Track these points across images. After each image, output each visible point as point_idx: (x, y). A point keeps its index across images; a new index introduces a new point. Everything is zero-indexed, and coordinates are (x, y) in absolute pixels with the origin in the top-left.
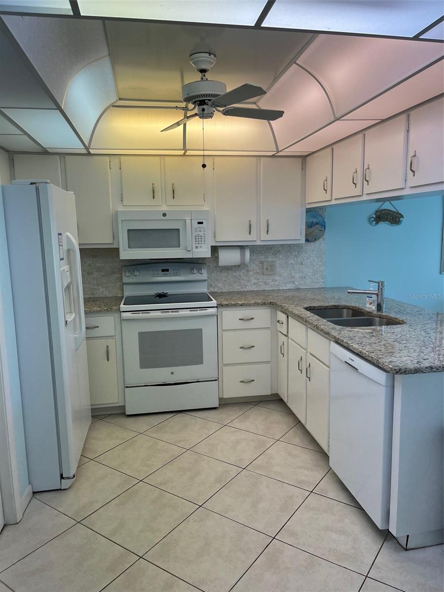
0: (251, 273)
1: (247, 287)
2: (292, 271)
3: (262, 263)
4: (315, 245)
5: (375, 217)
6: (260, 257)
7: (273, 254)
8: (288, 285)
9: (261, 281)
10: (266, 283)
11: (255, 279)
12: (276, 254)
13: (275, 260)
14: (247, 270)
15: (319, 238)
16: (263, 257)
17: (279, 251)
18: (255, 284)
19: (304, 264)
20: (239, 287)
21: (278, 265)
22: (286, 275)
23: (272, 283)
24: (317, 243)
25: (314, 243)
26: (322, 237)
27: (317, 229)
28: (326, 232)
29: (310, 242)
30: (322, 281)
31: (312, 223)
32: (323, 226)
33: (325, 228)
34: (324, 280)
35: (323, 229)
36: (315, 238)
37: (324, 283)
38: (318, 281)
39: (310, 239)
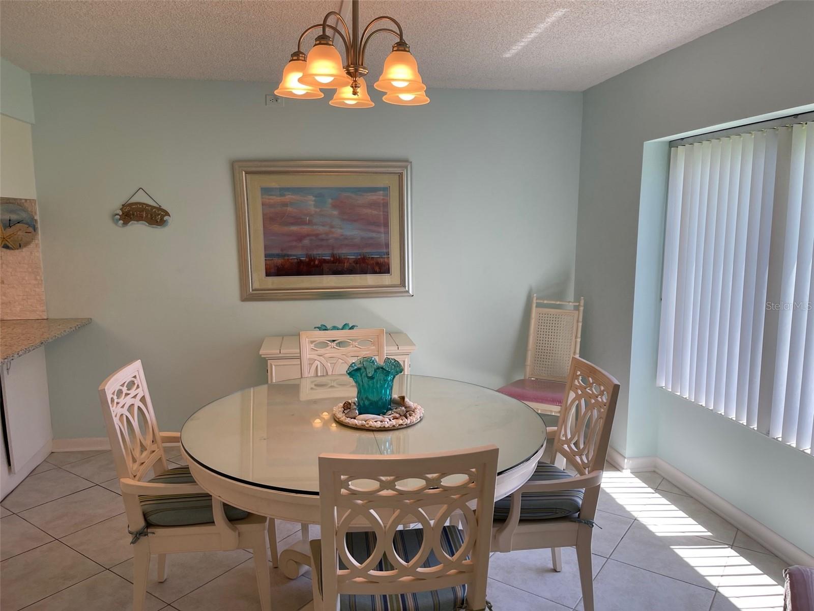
4: (22, 254)
5: (121, 213)
15: (27, 244)
19: (5, 282)
24: (25, 251)
25: (19, 250)
26: (33, 243)
27: (20, 230)
28: (38, 235)
29: (13, 249)
30: (42, 308)
31: (10, 220)
32: (32, 226)
33: (35, 229)
34: (45, 308)
35: (33, 231)
36: (20, 244)
37: (44, 311)
38: (34, 309)
39: (11, 246)
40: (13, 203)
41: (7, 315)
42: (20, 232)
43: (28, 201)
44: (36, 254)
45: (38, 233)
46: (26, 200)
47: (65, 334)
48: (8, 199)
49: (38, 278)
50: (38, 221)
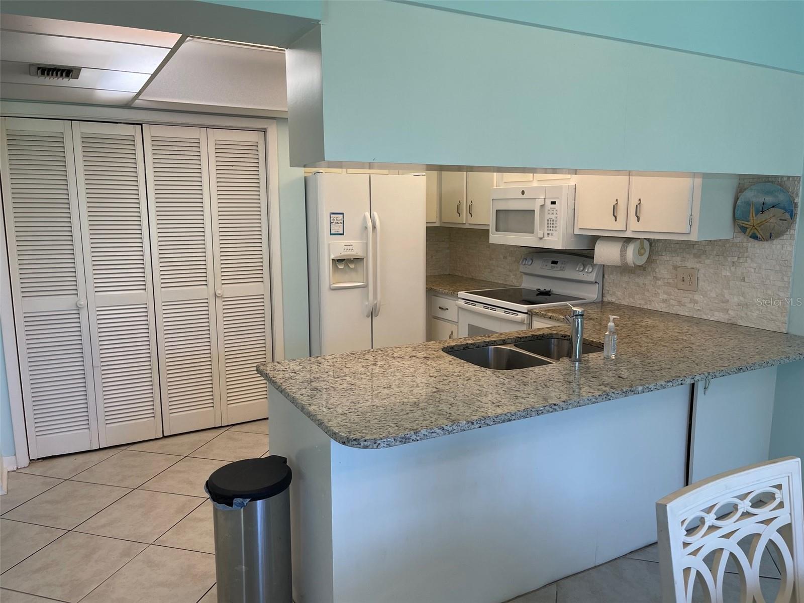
0: (660, 283)
1: (653, 303)
2: (725, 291)
3: (676, 268)
4: (774, 246)
6: (674, 258)
7: (695, 256)
8: (716, 313)
9: (673, 298)
10: (680, 303)
11: (664, 293)
12: (699, 257)
13: (698, 266)
14: (654, 277)
15: (780, 234)
16: (678, 259)
17: (704, 252)
18: (664, 301)
19: (746, 279)
20: (643, 302)
21: (702, 275)
22: (714, 296)
23: (688, 305)
24: (776, 244)
25: (769, 242)
26: (788, 233)
27: (774, 216)
28: (796, 223)
29: (761, 240)
30: (783, 318)
31: (764, 204)
32: (790, 211)
33: (793, 215)
34: (786, 319)
35: (789, 217)
36: (771, 234)
37: (786, 323)
38: (774, 318)
39: (759, 235)
40: (772, 182)
41: (741, 319)
42: (772, 218)
43: (791, 179)
44: (788, 248)
45: (795, 221)
46: (789, 177)
47: (787, 361)
48: (767, 177)
49: (786, 279)
50: (799, 204)
